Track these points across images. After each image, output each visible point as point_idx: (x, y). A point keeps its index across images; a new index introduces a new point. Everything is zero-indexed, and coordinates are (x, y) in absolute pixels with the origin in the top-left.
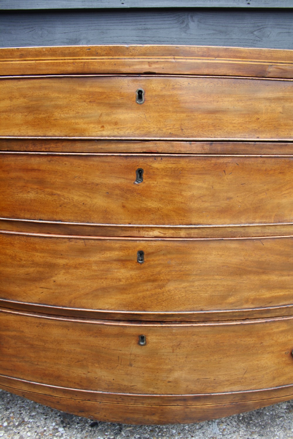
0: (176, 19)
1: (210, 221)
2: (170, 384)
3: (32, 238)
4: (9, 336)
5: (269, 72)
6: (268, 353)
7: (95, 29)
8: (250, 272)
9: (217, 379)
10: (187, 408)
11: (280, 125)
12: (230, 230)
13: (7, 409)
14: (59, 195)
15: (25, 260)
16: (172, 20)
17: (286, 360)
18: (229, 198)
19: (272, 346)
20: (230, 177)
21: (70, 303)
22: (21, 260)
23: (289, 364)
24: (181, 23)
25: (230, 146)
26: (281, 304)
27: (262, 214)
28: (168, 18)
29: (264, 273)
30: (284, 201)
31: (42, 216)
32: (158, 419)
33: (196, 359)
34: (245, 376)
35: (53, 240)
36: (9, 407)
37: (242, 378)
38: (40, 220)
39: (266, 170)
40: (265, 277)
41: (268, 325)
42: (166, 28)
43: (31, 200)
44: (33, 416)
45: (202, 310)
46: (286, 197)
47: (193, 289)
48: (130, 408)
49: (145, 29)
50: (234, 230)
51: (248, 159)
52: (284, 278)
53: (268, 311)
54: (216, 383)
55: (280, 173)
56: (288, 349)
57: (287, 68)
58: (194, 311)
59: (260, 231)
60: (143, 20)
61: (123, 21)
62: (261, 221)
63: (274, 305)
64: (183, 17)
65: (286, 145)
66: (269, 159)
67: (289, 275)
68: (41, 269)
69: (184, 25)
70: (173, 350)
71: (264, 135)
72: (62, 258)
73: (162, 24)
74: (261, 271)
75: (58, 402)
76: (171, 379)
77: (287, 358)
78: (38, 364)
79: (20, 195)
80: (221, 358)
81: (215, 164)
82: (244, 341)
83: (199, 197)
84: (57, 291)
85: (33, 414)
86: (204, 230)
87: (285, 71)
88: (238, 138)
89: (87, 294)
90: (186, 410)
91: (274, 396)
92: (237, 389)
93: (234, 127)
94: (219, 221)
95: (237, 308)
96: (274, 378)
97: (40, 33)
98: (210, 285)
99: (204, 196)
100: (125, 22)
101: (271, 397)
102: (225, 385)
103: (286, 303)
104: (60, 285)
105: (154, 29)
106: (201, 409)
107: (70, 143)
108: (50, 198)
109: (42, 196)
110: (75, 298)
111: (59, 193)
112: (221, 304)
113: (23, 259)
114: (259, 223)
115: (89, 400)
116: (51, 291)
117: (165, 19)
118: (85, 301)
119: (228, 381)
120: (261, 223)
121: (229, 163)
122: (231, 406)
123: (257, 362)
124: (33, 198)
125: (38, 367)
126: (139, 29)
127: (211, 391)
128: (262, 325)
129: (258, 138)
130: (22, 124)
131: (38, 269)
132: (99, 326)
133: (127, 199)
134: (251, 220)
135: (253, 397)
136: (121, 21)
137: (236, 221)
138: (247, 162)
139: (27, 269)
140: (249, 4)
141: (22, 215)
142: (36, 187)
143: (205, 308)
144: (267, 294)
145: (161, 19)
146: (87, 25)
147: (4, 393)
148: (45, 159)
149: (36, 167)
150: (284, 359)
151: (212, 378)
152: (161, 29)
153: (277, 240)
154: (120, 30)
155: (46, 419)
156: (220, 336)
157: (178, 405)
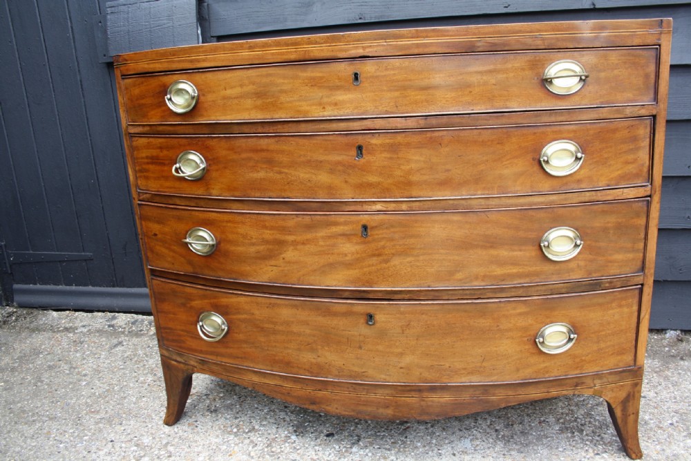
1: (430, 194)
2: (402, 370)
3: (262, 216)
4: (239, 320)
5: (479, 47)
6: (507, 338)
8: (477, 246)
9: (452, 366)
10: (423, 400)
11: (494, 96)
12: (451, 202)
13: (236, 418)
14: (286, 173)
15: (255, 238)
17: (529, 349)
18: (448, 171)
19: (510, 330)
20: (447, 149)
21: (299, 280)
22: (252, 238)
23: (534, 353)
25: (445, 119)
26: (515, 282)
27: (484, 185)
29: (492, 247)
30: (506, 172)
31: (271, 194)
32: (392, 413)
33: (427, 342)
34: (484, 364)
35: (281, 216)
36: (238, 416)
37: (481, 367)
38: (270, 198)
39: (483, 141)
40: (493, 252)
41: (502, 305)
43: (261, 179)
45: (429, 287)
46: (507, 167)
47: (418, 264)
48: (362, 399)
50: (456, 202)
51: (463, 132)
52: (515, 253)
53: (502, 290)
54: (452, 371)
55: (498, 143)
56: (530, 335)
57: (496, 41)
58: (421, 287)
59: (483, 203)
62: (483, 193)
63: (507, 283)
65: (502, 116)
66: (485, 130)
67: (520, 250)
68: (271, 247)
70: (403, 331)
71: (479, 108)
72: (291, 234)
74: (488, 245)
75: (289, 393)
76: (402, 365)
77: (530, 346)
78: (268, 350)
79: (251, 175)
80: (454, 342)
81: (431, 138)
82: (478, 323)
83: (418, 171)
84: (286, 269)
85: (264, 423)
86: (425, 203)
87: (495, 44)
88: (452, 111)
89: (315, 270)
90: (422, 403)
91: (521, 393)
92: (476, 380)
93: (447, 101)
94: (439, 193)
95: (467, 285)
96: (518, 370)
98: (435, 259)
99: (422, 169)
101: (518, 393)
102: (462, 374)
103: (522, 281)
104: (289, 262)
106: (438, 402)
107: (295, 124)
108: (279, 176)
109: (271, 174)
110: (304, 275)
111: (286, 171)
112: (449, 280)
113: (254, 237)
114: (481, 194)
115: (320, 390)
116: (281, 269)
118: (313, 278)
119: (465, 369)
120: (484, 194)
121: (444, 136)
122: (472, 401)
123: (495, 349)
124: (262, 177)
125: (268, 352)
127: (447, 381)
128: (495, 305)
129: (473, 110)
130: (252, 109)
131: (268, 246)
132: (327, 304)
133: (349, 174)
134: (472, 192)
135: (497, 392)
137: (457, 193)
138: (462, 135)
139: (258, 248)
141: (253, 194)
142: (265, 166)
143: (432, 284)
144: (499, 271)
147: (233, 405)
148: (272, 140)
149: (264, 147)
150: (527, 347)
151: (447, 365)
153: (503, 212)
156: (451, 316)
157: (413, 397)
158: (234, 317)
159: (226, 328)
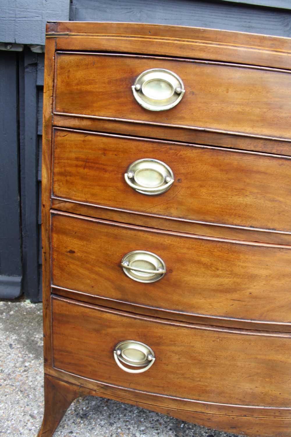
0: (281, 21)
3: (237, 247)
4: (173, 352)
7: (198, 20)
14: (280, 202)
15: (222, 270)
16: (277, 21)
21: (261, 316)
22: (218, 269)
24: (285, 26)
28: (273, 18)
31: (254, 223)
35: (262, 249)
38: (251, 227)
42: (270, 29)
43: (246, 205)
44: (143, 431)
48: (285, 422)
49: (249, 27)
60: (248, 18)
61: (228, 16)
64: (288, 20)
68: (239, 280)
69: (288, 28)
72: (267, 269)
73: (267, 24)
75: (210, 419)
78: (200, 381)
79: (235, 198)
84: (250, 304)
89: (282, 307)
97: (139, 15)
100: (230, 17)
104: (256, 298)
105: (259, 28)
108: (269, 204)
109: (262, 201)
110: (268, 311)
111: (281, 199)
113: (220, 268)
115: (245, 416)
116: (244, 303)
117: (270, 20)
118: (277, 314)
124: (249, 203)
125: (200, 383)
126: (244, 27)
130: (258, 121)
131: (235, 279)
132: (285, 339)
136: (226, 15)
139: (221, 280)
141: (231, 220)
142: (256, 191)
145: (267, 19)
146: (190, 14)
148: (275, 162)
149: (262, 169)
152: (265, 29)
154: (224, 24)
155: (158, 433)
158: (166, 348)
159: (154, 359)
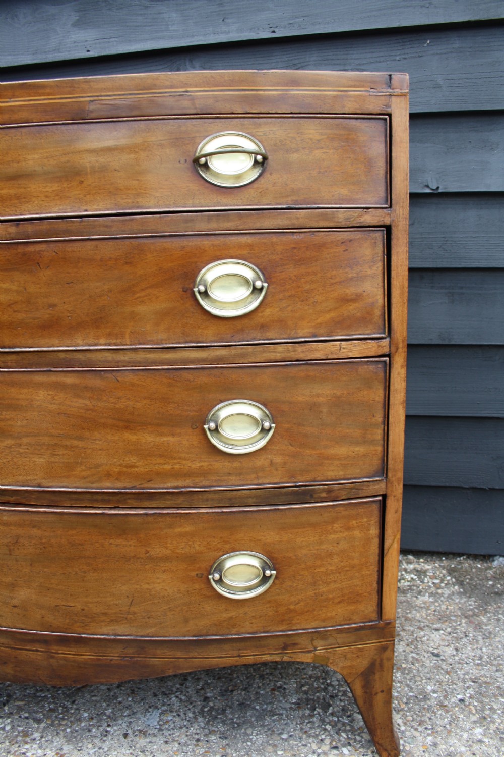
1: (30, 342)
2: (16, 610)
5: (92, 112)
6: (164, 572)
8: (105, 426)
9: (86, 608)
10: (53, 657)
11: (117, 189)
12: (62, 355)
17: (201, 589)
18: (54, 306)
19: (166, 559)
20: (48, 272)
23: (209, 597)
25: (45, 225)
26: (169, 485)
27: (108, 330)
29: (127, 428)
30: (141, 309)
32: (12, 672)
33: (46, 570)
34: (133, 609)
37: (128, 613)
39: (101, 260)
40: (131, 437)
41: (150, 519)
45: (39, 486)
46: (142, 301)
47: (21, 451)
50: (68, 356)
51: (71, 244)
52: (165, 439)
53: (151, 496)
54: (86, 616)
55: (126, 263)
56: (199, 568)
57: (117, 102)
58: (28, 486)
59: (110, 359)
62: (108, 341)
63: (156, 486)
64: (179, 62)
65: (132, 220)
66: (105, 242)
67: (173, 435)
70: (10, 550)
71: (95, 207)
74: (122, 424)
76: (15, 602)
77: (202, 586)
80: (85, 572)
81: (24, 254)
82: (117, 545)
83: (9, 306)
86: (23, 356)
87: (116, 107)
88: (56, 213)
90: (52, 660)
91: (196, 654)
92: (123, 631)
93: (47, 197)
94: (43, 342)
95: (94, 485)
96: (186, 621)
98: (44, 444)
99: (15, 303)
101: (191, 655)
102: (102, 621)
103: (180, 484)
106: (74, 661)
112: (68, 477)
114: (106, 345)
119: (105, 614)
120: (110, 345)
121: (43, 251)
122: (123, 662)
123: (146, 586)
127: (80, 630)
128: (140, 520)
129: (86, 211)
134: (91, 341)
135: (158, 651)
137: (69, 342)
138: (70, 249)
140: (274, 32)
143: (44, 482)
144: (142, 466)
150: (197, 586)
151: (79, 607)
153: (141, 373)
156: (74, 532)
157: (37, 651)
